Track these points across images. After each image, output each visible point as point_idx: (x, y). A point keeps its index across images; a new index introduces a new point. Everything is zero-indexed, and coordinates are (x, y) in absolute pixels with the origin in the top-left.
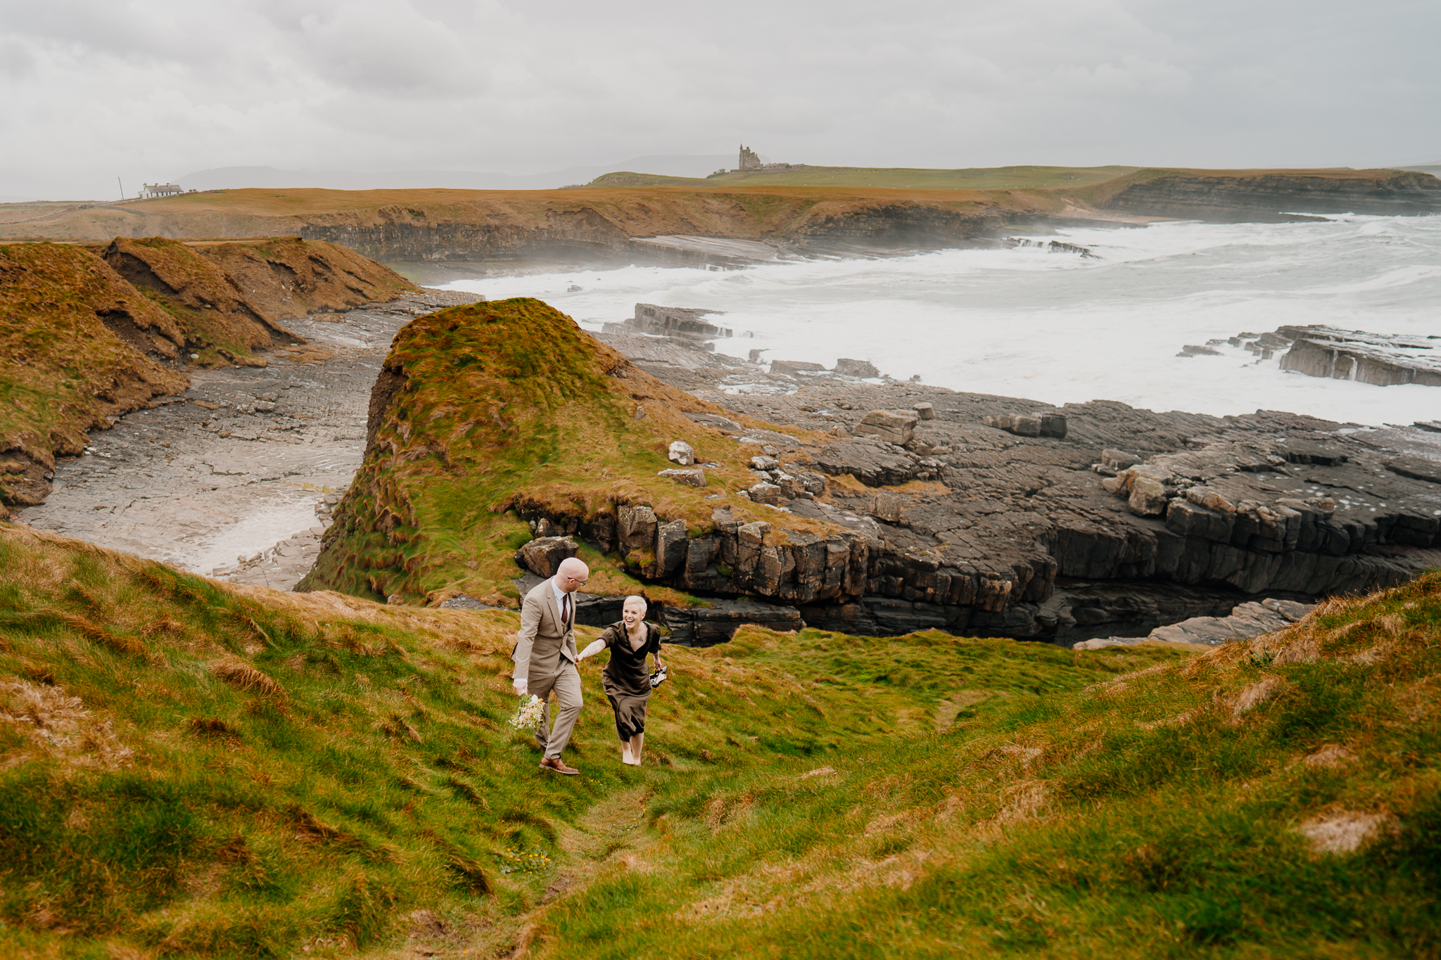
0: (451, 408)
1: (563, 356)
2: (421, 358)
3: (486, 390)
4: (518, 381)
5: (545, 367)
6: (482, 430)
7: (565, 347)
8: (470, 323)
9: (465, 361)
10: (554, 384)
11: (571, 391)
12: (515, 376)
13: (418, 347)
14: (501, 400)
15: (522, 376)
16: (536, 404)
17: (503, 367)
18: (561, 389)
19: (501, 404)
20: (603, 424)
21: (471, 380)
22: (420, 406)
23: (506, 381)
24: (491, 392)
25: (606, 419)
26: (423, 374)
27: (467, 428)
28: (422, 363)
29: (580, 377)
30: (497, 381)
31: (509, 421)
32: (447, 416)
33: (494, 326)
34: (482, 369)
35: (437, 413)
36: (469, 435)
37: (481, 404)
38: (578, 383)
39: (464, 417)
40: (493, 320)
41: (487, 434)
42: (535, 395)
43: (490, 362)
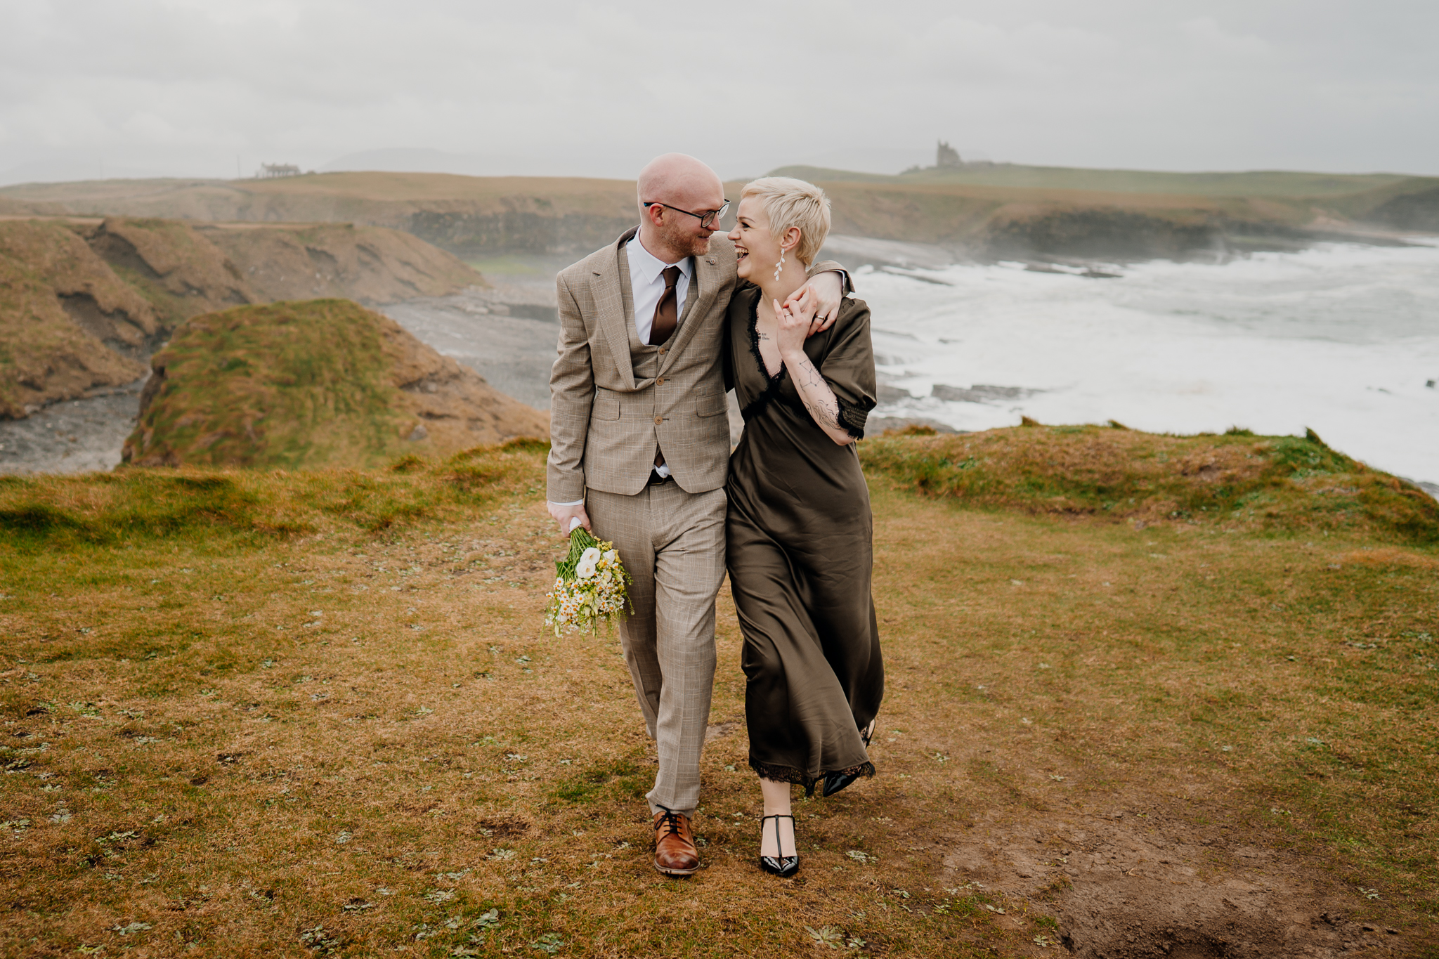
0: (201, 417)
1: (353, 365)
2: (187, 359)
3: (244, 399)
4: (289, 390)
5: (327, 375)
6: (228, 443)
7: (360, 354)
8: (256, 323)
9: (236, 365)
10: (331, 395)
11: (347, 405)
12: (287, 384)
13: (188, 347)
14: (262, 410)
15: (297, 384)
16: (299, 417)
17: (276, 374)
18: (337, 402)
19: (260, 415)
20: (363, 443)
21: (232, 386)
22: (169, 411)
23: (273, 390)
24: (252, 401)
25: (369, 439)
26: (183, 378)
27: (213, 439)
28: (185, 364)
29: (363, 389)
30: (263, 388)
31: (260, 434)
32: (194, 425)
33: (284, 328)
34: (248, 374)
35: (183, 420)
36: (212, 448)
37: (236, 413)
38: (358, 396)
39: (211, 428)
40: (284, 321)
41: (233, 448)
42: (302, 406)
43: (263, 369)
